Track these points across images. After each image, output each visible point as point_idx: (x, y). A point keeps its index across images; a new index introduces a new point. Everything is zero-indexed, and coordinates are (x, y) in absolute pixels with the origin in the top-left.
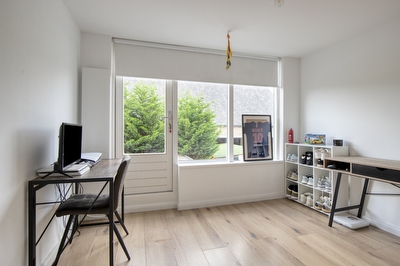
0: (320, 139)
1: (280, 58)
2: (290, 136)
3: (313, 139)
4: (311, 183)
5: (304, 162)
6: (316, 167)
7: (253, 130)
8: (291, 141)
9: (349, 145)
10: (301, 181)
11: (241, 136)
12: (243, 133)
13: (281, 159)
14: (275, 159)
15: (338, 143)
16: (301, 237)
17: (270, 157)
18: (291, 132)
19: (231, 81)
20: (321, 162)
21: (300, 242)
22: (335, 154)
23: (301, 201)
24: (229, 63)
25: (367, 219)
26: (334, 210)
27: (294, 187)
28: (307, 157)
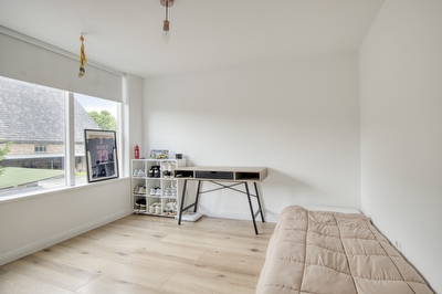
0: (164, 154)
1: (125, 74)
2: (136, 152)
3: (159, 154)
4: (159, 193)
5: (153, 175)
6: (163, 179)
7: (98, 147)
8: (137, 157)
9: (187, 158)
10: (149, 194)
11: (84, 154)
12: (87, 150)
13: (127, 175)
14: (121, 177)
15: (179, 157)
16: (163, 240)
17: (116, 175)
18: (137, 149)
19: (72, 88)
20: (169, 174)
21: (163, 243)
22: (179, 165)
23: (150, 212)
24: (82, 69)
25: (200, 212)
26: (182, 210)
27: (142, 201)
28: (155, 171)
